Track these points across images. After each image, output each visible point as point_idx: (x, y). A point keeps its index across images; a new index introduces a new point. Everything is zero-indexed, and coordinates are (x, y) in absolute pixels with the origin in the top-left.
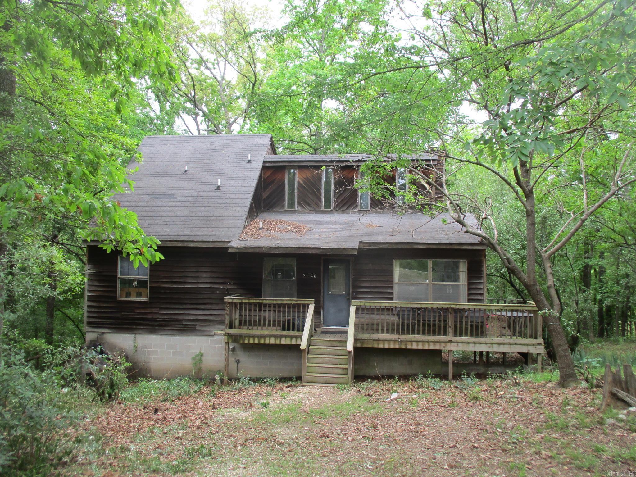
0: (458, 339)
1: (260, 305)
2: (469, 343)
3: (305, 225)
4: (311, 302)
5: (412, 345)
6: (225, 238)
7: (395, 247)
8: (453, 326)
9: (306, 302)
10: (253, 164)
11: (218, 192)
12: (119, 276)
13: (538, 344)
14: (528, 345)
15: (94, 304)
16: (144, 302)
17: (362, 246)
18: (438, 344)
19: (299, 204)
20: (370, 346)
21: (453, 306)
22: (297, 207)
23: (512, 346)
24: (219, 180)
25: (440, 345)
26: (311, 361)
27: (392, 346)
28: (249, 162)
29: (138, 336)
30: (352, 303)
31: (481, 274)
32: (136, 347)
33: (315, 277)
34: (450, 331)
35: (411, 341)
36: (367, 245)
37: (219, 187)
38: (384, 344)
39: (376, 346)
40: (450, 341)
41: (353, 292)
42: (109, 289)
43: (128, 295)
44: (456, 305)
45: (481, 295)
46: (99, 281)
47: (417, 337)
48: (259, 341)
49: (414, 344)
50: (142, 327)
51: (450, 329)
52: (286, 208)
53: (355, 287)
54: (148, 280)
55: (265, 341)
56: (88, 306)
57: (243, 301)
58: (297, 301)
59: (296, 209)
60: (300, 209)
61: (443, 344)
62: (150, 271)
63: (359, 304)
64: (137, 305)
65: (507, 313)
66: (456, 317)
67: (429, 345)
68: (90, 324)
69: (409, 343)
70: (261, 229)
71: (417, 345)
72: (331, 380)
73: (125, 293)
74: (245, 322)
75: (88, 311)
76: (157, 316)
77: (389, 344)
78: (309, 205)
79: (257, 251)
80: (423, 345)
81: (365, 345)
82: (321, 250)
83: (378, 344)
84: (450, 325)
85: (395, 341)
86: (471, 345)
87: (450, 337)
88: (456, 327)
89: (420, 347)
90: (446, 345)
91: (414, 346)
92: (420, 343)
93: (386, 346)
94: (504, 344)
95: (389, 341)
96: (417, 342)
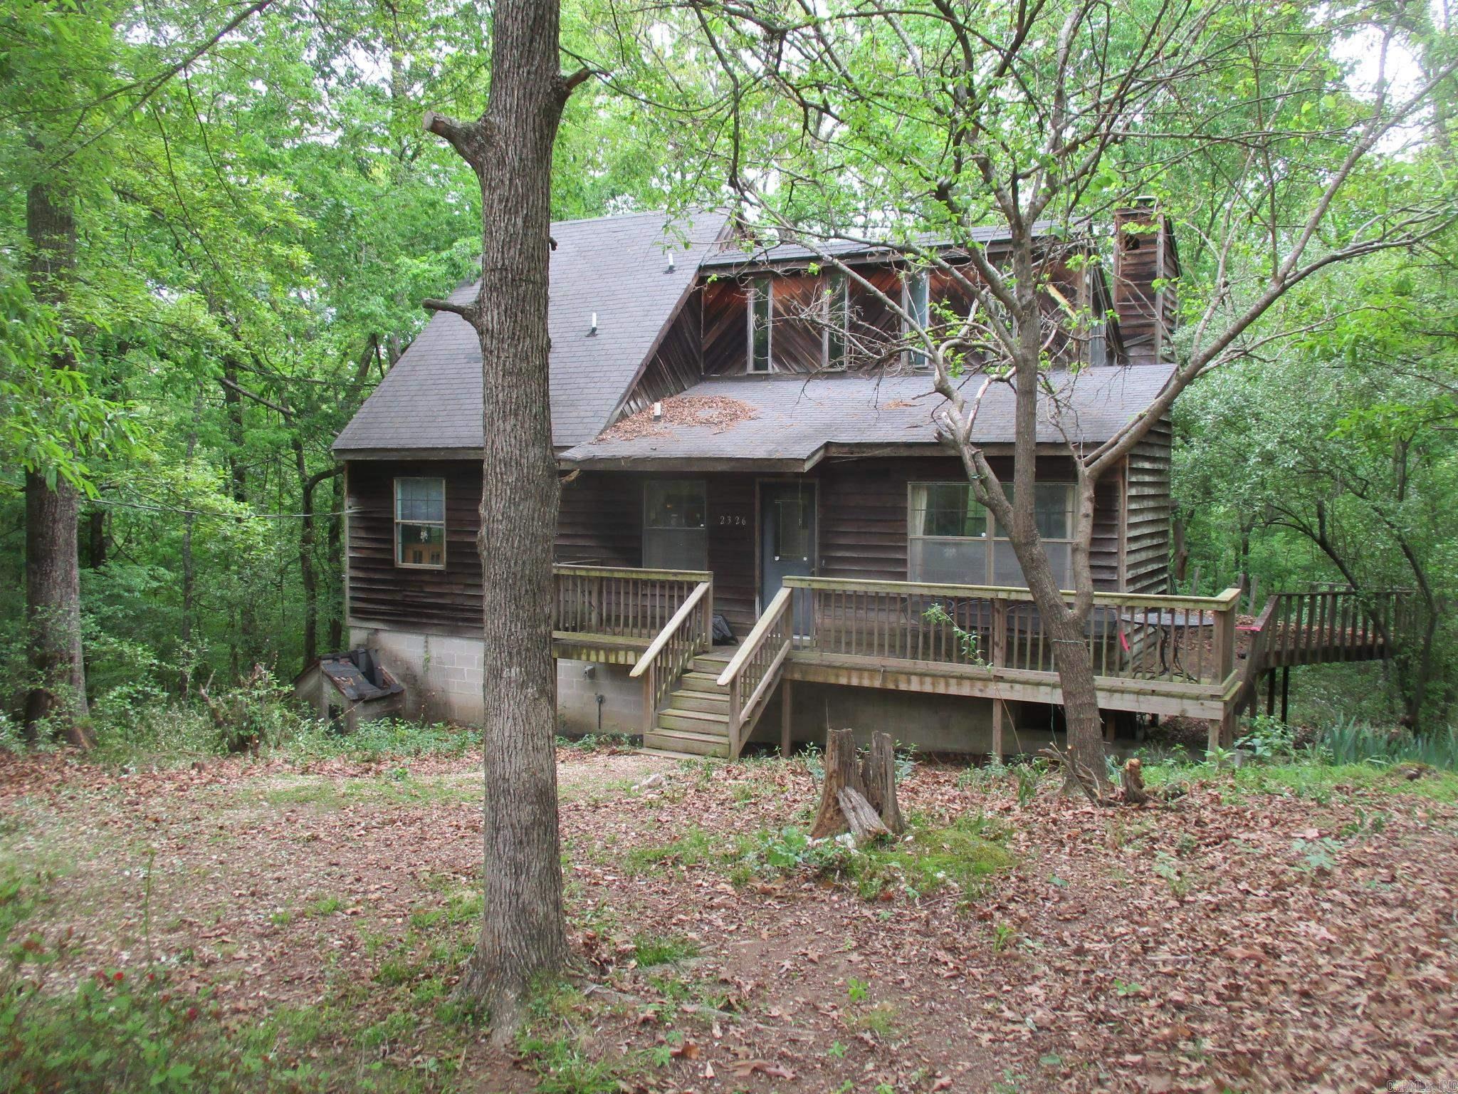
0: (1013, 673)
1: (636, 582)
2: (1039, 684)
3: (756, 406)
4: (703, 578)
5: (909, 682)
6: (570, 439)
7: (904, 453)
8: (1003, 643)
9: (693, 579)
10: (675, 276)
11: (591, 341)
12: (398, 519)
13: (1212, 696)
14: (1182, 697)
15: (361, 575)
16: (439, 572)
17: (834, 452)
18: (967, 683)
19: (777, 359)
20: (820, 679)
21: (1002, 595)
22: (773, 368)
23: (1142, 698)
24: (594, 315)
25: (972, 686)
26: (678, 705)
27: (866, 683)
28: (671, 270)
29: (432, 640)
30: (785, 583)
31: (1114, 518)
32: (428, 660)
33: (744, 523)
34: (998, 653)
35: (909, 674)
36: (846, 449)
37: (594, 330)
38: (849, 678)
39: (832, 680)
40: (999, 679)
41: (821, 557)
42: (383, 546)
43: (418, 558)
44: (1010, 591)
45: (1113, 569)
46: (367, 529)
47: (921, 665)
48: (607, 658)
49: (914, 679)
50: (436, 622)
51: (996, 650)
52: (750, 369)
53: (825, 546)
54: (444, 528)
55: (617, 658)
56: (352, 579)
57: (578, 573)
58: (675, 574)
59: (770, 371)
60: (777, 370)
61: (979, 684)
62: (447, 509)
63: (798, 585)
64: (427, 578)
65: (1146, 617)
66: (1010, 619)
67: (947, 685)
68: (355, 611)
69: (902, 678)
70: (657, 418)
71: (922, 683)
72: (696, 746)
73: (411, 554)
74: (609, 619)
75: (352, 588)
76: (458, 601)
77: (861, 678)
78: (796, 360)
79: (612, 467)
80: (933, 684)
81: (811, 678)
82: (733, 464)
83: (837, 676)
84: (996, 639)
85: (873, 671)
86: (1042, 688)
87: (996, 668)
88: (1010, 645)
89: (928, 688)
90: (986, 687)
91: (915, 686)
92: (928, 680)
93: (855, 682)
94: (1122, 692)
95: (860, 670)
96: (922, 675)
